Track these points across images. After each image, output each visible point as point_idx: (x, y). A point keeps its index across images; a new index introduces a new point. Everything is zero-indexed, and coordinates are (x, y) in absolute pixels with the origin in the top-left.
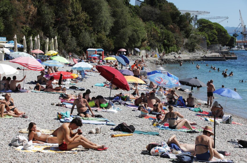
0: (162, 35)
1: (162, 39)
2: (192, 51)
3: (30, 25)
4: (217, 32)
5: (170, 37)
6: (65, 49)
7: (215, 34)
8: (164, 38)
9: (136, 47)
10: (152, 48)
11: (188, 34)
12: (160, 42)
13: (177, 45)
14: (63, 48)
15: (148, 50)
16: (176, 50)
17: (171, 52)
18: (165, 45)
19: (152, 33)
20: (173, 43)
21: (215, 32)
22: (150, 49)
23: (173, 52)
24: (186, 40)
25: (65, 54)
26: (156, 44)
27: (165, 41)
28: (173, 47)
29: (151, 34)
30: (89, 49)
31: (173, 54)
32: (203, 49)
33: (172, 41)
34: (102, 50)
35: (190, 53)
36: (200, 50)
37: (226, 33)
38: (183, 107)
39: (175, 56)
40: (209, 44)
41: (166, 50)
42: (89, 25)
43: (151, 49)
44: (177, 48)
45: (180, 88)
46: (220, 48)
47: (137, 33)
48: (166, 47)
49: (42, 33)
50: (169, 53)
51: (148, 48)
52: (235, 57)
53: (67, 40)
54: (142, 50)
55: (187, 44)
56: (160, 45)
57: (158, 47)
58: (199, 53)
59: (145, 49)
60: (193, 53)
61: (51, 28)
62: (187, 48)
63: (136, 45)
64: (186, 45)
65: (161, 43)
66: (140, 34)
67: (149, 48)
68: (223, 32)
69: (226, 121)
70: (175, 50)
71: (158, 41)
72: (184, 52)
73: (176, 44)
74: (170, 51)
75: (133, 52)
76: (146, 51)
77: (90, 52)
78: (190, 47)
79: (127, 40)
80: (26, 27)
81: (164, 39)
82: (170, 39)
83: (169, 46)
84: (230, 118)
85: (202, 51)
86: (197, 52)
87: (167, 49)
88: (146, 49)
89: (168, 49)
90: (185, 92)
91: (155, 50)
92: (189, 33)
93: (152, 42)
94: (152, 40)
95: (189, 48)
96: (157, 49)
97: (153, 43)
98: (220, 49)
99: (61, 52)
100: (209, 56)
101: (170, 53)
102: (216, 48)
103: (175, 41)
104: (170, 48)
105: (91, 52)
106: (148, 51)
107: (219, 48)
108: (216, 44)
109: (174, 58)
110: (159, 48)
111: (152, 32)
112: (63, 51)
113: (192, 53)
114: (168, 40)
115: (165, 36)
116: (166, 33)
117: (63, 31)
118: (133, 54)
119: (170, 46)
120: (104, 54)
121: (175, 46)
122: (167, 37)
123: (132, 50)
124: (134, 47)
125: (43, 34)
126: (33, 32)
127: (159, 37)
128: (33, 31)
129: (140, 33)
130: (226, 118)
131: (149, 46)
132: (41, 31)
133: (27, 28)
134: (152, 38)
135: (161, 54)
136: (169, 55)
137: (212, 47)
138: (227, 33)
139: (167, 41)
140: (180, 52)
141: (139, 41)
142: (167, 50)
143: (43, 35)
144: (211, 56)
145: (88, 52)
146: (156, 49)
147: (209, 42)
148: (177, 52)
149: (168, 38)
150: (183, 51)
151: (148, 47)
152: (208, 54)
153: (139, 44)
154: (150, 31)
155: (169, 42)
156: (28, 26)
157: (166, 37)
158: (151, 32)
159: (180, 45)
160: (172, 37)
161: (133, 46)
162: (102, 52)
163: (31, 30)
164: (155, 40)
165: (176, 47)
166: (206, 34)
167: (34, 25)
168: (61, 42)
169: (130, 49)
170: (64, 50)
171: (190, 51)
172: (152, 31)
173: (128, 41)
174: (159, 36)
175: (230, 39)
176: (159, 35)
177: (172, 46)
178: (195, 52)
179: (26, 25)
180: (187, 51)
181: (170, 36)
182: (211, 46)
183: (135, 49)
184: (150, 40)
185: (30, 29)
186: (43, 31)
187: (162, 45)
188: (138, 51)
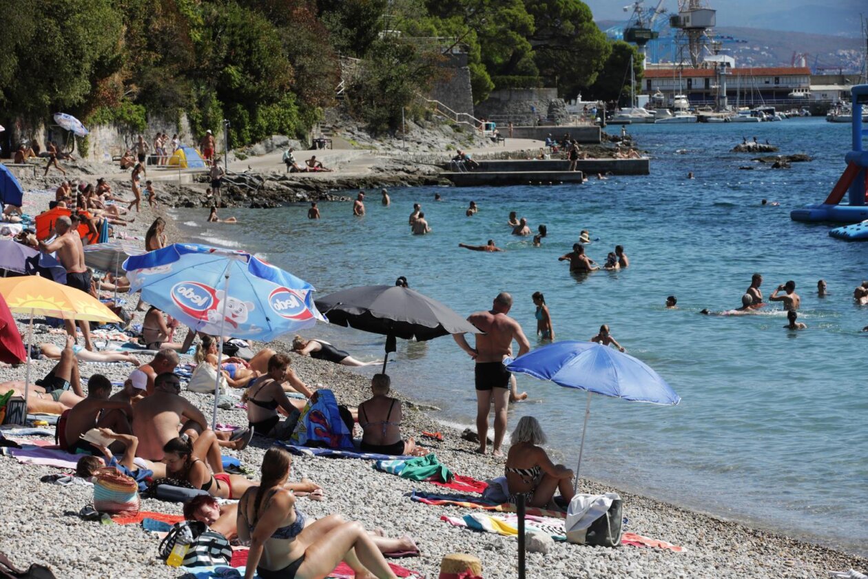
0: (215, 35)
1: (212, 60)
2: (386, 127)
4: (529, 19)
5: (257, 46)
7: (523, 29)
8: (223, 55)
9: (58, 107)
10: (158, 113)
11: (363, 31)
12: (200, 76)
13: (298, 92)
15: (134, 128)
16: (295, 122)
17: (269, 134)
18: (230, 97)
19: (156, 25)
20: (276, 83)
21: (521, 16)
22: (147, 120)
23: (277, 139)
24: (353, 68)
26: (179, 90)
27: (232, 70)
28: (275, 109)
29: (146, 30)
31: (279, 146)
32: (453, 116)
33: (270, 75)
35: (377, 144)
36: (436, 124)
37: (581, 21)
38: (339, 452)
39: (288, 162)
40: (487, 90)
41: (237, 126)
43: (151, 121)
44: (302, 111)
45: (319, 347)
46: (552, 108)
47: (69, 23)
48: (239, 106)
50: (255, 140)
51: (129, 112)
52: (635, 158)
54: (99, 124)
55: (356, 89)
56: (202, 93)
57: (189, 108)
58: (429, 140)
59: (117, 121)
60: (395, 142)
62: (357, 114)
63: (61, 94)
64: (351, 96)
65: (208, 85)
66: (81, 29)
67: (136, 113)
68: (565, 17)
69: (589, 530)
70: (288, 126)
71: (192, 74)
72: (342, 136)
73: (292, 90)
74: (261, 128)
75: (41, 138)
76: (122, 131)
78: (379, 106)
79: (9, 66)
81: (228, 61)
82: (259, 60)
83: (251, 101)
84: (610, 510)
85: (447, 127)
86: (416, 132)
87: (241, 117)
88: (121, 117)
89: (247, 120)
90: (348, 369)
91: (174, 126)
92: (369, 26)
93: (157, 76)
94: (157, 64)
95: (373, 112)
96: (184, 121)
97: (161, 85)
98: (551, 118)
100: (485, 157)
101: (259, 141)
102: (528, 110)
103: (291, 72)
104: (261, 111)
106: (132, 133)
107: (543, 111)
108: (526, 85)
109: (283, 170)
110: (196, 111)
111: (157, 17)
113: (386, 142)
114: (250, 69)
115: (232, 45)
116: (234, 26)
118: (43, 149)
119: (261, 101)
121: (289, 98)
122: (241, 45)
123: (35, 127)
124: (51, 106)
127: (198, 48)
129: (84, 23)
130: (591, 510)
131: (136, 102)
134: (154, 56)
136: (253, 154)
137: (505, 104)
138: (589, 19)
139: (243, 73)
140: (316, 133)
141: (78, 74)
142: (244, 127)
144: (496, 156)
146: (178, 121)
147: (488, 77)
148: (301, 136)
149: (249, 53)
150: (335, 128)
151: (134, 107)
152: (477, 144)
153: (78, 91)
154: (142, 14)
155: (257, 75)
157: (239, 50)
158: (147, 22)
159: (316, 95)
160: (273, 51)
164: (175, 66)
165: (294, 109)
166: (467, 29)
169: (26, 114)
171: (375, 131)
172: (152, 13)
173: (16, 75)
174: (198, 43)
175: (605, 58)
176: (197, 36)
177: (271, 101)
178: (407, 132)
180: (360, 130)
181: (262, 44)
182: (498, 100)
183: (54, 122)
184: (145, 63)
187: (214, 94)
188: (72, 132)
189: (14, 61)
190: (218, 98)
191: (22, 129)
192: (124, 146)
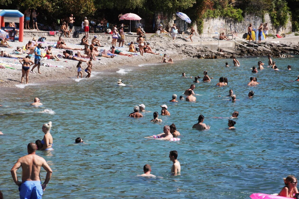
10: (251, 13)
15: (236, 20)
22: (243, 16)
34: (18, 13)
43: (246, 17)
51: (232, 12)
54: (213, 18)
56: (279, 3)
57: (270, 11)
59: (224, 16)
63: (178, 3)
67: (236, 12)
76: (227, 22)
88: (227, 15)
91: (261, 20)
96: (267, 17)
106: (235, 22)
110: (274, 12)
120: (23, 23)
123: (170, 17)
124: (174, 8)
135: (281, 29)
146: (263, 17)
151: (235, 11)
161: (170, 5)
162: (19, 18)
169: (164, 14)
183: (178, 16)
187: (286, 4)
188: (185, 21)
190: (288, 5)
191: (161, 19)
192: (228, 29)
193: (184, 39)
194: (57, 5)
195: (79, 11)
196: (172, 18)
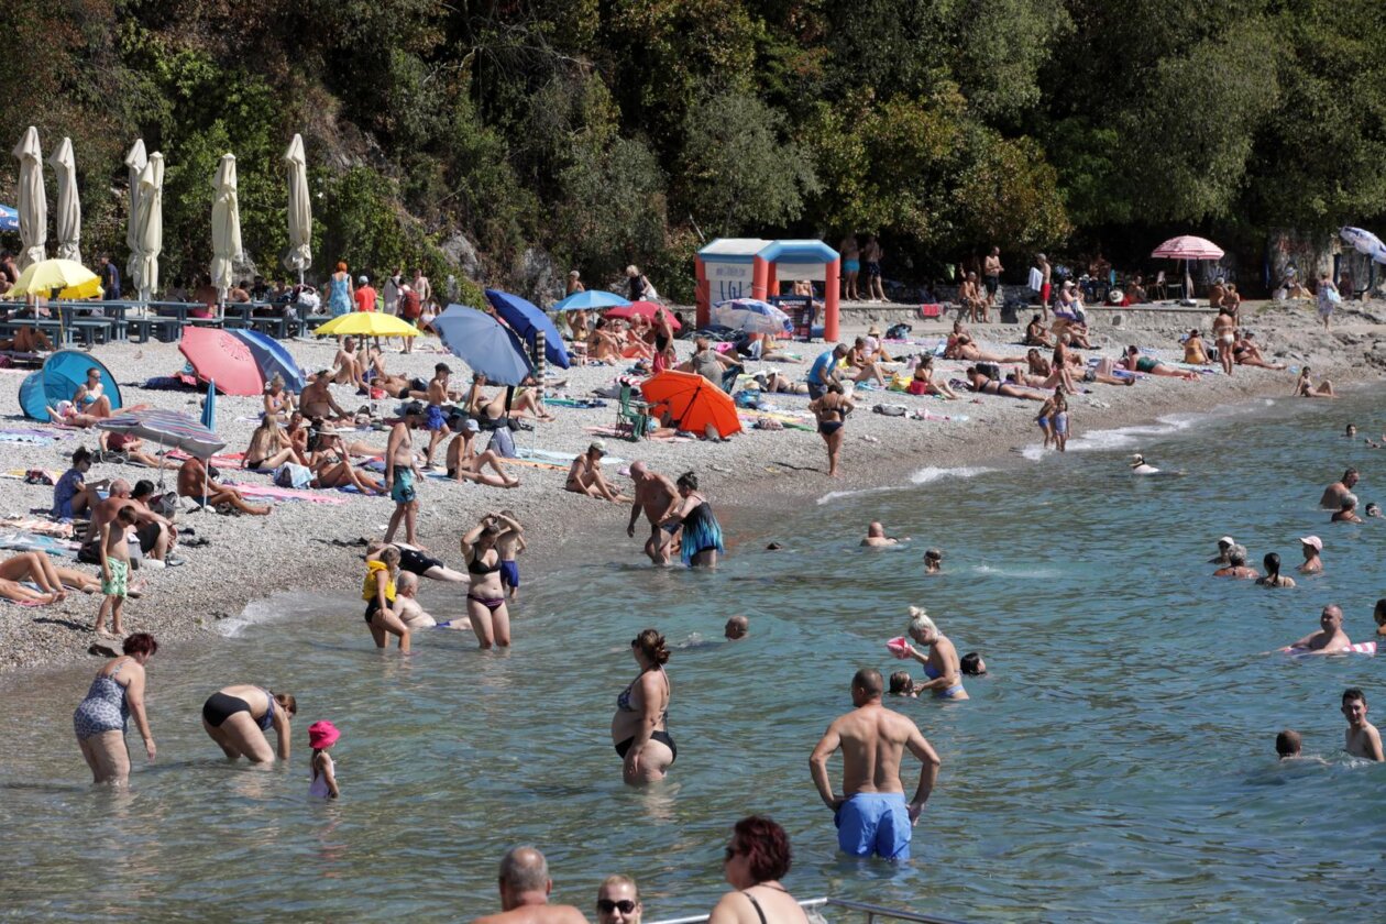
3: (215, 29)
6: (548, 245)
14: (528, 234)
25: (543, 282)
30: (722, 245)
34: (819, 250)
42: (811, 26)
49: (318, 105)
53: (569, 163)
61: (402, 61)
63: (1345, 197)
77: (719, 272)
79: (1236, 155)
80: (175, 51)
99: (508, 267)
105: (732, 272)
112: (526, 260)
117: (530, 90)
120: (837, 282)
125: (330, 118)
126: (235, 98)
128: (239, 90)
132: (318, 89)
133: (187, 58)
143: (338, 121)
145: (711, 270)
156: (191, 44)
161: (1319, 204)
162: (823, 266)
163: (221, 81)
167: (257, 34)
168: (510, 182)
170: (537, 252)
173: (1252, 168)
179: (179, 37)
183: (1346, 242)
185: (210, 73)
186: (334, 88)
188: (1370, 256)
189: (1245, 146)
191: (1292, 252)
193: (1368, 317)
194: (945, 217)
195: (1018, 233)
196: (1327, 247)
